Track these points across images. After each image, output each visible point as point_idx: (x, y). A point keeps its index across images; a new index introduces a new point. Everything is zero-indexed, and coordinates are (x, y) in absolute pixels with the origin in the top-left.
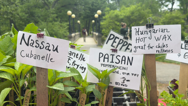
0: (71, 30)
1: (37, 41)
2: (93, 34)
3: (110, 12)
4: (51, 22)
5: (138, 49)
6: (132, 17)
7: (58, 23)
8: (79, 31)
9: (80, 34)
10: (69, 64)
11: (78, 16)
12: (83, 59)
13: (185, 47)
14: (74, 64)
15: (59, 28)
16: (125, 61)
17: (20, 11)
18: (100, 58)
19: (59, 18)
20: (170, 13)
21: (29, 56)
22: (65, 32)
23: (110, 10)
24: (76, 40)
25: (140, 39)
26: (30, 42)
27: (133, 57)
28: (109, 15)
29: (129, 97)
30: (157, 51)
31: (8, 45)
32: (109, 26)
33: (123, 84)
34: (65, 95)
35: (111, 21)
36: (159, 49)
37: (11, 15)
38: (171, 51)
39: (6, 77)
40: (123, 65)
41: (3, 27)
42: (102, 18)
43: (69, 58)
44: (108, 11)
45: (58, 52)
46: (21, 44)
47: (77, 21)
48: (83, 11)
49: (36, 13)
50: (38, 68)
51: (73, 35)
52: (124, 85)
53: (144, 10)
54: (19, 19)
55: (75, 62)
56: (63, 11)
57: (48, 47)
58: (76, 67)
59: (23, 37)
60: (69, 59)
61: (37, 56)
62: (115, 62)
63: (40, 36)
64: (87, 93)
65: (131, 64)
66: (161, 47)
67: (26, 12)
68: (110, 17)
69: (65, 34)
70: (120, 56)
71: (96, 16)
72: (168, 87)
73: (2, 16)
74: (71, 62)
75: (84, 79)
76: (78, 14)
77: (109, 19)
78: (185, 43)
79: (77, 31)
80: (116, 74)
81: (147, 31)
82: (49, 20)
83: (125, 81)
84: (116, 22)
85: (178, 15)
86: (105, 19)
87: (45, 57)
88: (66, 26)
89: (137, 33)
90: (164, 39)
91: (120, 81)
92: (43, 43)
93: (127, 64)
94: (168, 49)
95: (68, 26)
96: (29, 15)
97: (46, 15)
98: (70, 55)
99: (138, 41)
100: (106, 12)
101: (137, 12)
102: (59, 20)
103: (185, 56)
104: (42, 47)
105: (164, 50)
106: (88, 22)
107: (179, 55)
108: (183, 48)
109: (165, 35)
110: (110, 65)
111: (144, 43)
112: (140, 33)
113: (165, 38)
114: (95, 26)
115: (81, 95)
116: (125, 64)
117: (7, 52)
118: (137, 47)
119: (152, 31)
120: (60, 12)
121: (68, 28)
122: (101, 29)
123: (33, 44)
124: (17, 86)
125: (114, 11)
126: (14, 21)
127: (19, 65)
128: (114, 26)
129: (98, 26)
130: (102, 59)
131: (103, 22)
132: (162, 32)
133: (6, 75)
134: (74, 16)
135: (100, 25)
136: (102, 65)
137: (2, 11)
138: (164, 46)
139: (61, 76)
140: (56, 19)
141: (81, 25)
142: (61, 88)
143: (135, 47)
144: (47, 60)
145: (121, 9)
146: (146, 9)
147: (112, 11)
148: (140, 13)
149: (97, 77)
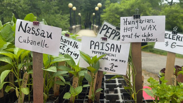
0: (72, 22)
1: (33, 29)
2: (93, 26)
3: (110, 5)
4: (53, 14)
5: (126, 38)
6: (131, 11)
7: (59, 15)
8: (80, 23)
9: (81, 26)
10: (64, 51)
11: (79, 9)
12: (77, 47)
13: (173, 37)
14: (68, 51)
15: (60, 20)
16: (114, 48)
17: (22, 3)
18: (91, 45)
19: (61, 10)
20: (169, 7)
21: (26, 42)
22: (66, 24)
23: (110, 3)
24: (76, 32)
25: (128, 28)
26: (27, 29)
27: (121, 45)
28: (109, 8)
29: (121, 83)
30: (143, 40)
31: (9, 33)
32: (110, 19)
33: (112, 69)
34: (60, 79)
35: (111, 13)
36: (145, 38)
37: (14, 7)
38: (155, 40)
39: (6, 61)
40: (112, 52)
41: (6, 18)
42: (102, 11)
43: (63, 45)
44: (108, 4)
45: (52, 39)
46: (19, 31)
47: (78, 14)
48: (84, 4)
49: (38, 5)
50: (34, 52)
51: (74, 27)
52: (112, 71)
53: (143, 3)
54: (21, 11)
55: (69, 49)
56: (64, 3)
57: (43, 34)
58: (70, 53)
59: (21, 25)
60: (64, 47)
61: (33, 42)
62: (104, 50)
63: (36, 24)
64: (79, 77)
65: (119, 52)
66: (146, 36)
67: (29, 4)
68: (110, 10)
69: (66, 26)
70: (109, 44)
71: (97, 8)
72: (159, 75)
73: (5, 7)
74: (65, 49)
75: (76, 64)
76: (79, 7)
77: (109, 12)
78: (172, 33)
79: (78, 23)
80: (106, 60)
81: (134, 21)
82: (51, 12)
83: (113, 67)
84: (116, 15)
85: (177, 9)
86: (105, 12)
87: (41, 43)
88: (67, 18)
89: (125, 23)
90: (150, 29)
91: (109, 67)
92: (38, 30)
93: (116, 52)
94: (153, 38)
95: (69, 19)
96: (31, 7)
97: (48, 7)
98: (65, 43)
99: (125, 30)
100: (106, 5)
101: (137, 5)
102: (61, 12)
103: (172, 45)
104: (38, 34)
105: (149, 39)
106: (89, 14)
107: (167, 45)
108: (171, 39)
109: (150, 25)
110: (100, 52)
111: (132, 32)
112: (127, 23)
113: (151, 27)
114: (96, 19)
115: (74, 79)
116: (113, 51)
117: (8, 39)
118: (125, 36)
119: (138, 21)
120: (62, 4)
121: (69, 20)
122: (101, 22)
123: (30, 30)
124: (16, 69)
125: (114, 4)
126: (17, 12)
127: (18, 50)
128: (114, 19)
129: (98, 19)
130: (93, 46)
131: (103, 15)
132: (148, 22)
133: (6, 59)
134: (74, 8)
135: (100, 18)
136: (93, 52)
137: (5, 3)
138: (149, 35)
139: (56, 61)
140: (58, 11)
141: (81, 17)
142: (54, 71)
143: (123, 36)
144: (42, 46)
145: (122, 2)
146: (146, 2)
147: (112, 4)
148: (139, 6)
149: (88, 62)
